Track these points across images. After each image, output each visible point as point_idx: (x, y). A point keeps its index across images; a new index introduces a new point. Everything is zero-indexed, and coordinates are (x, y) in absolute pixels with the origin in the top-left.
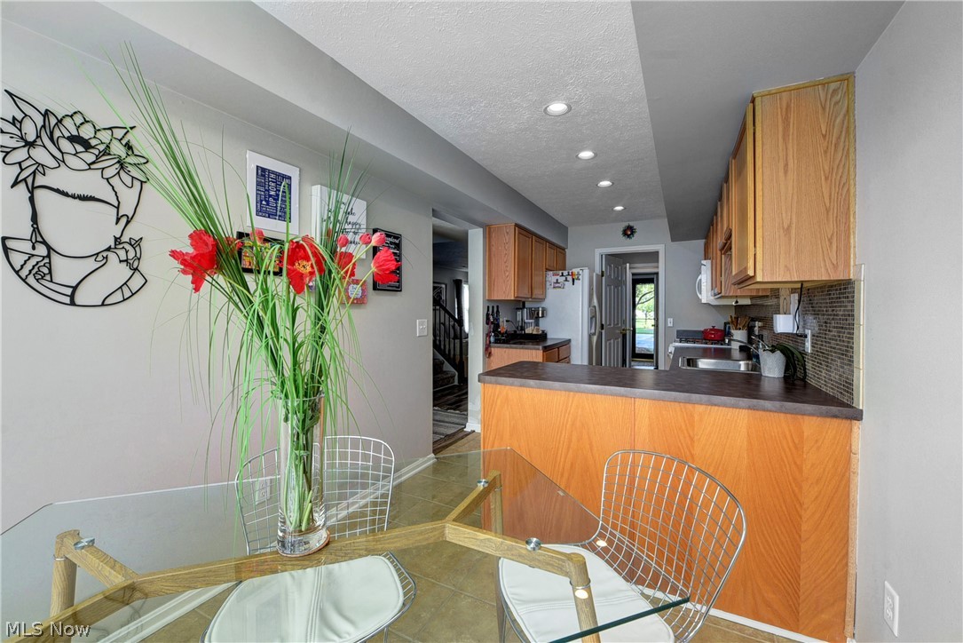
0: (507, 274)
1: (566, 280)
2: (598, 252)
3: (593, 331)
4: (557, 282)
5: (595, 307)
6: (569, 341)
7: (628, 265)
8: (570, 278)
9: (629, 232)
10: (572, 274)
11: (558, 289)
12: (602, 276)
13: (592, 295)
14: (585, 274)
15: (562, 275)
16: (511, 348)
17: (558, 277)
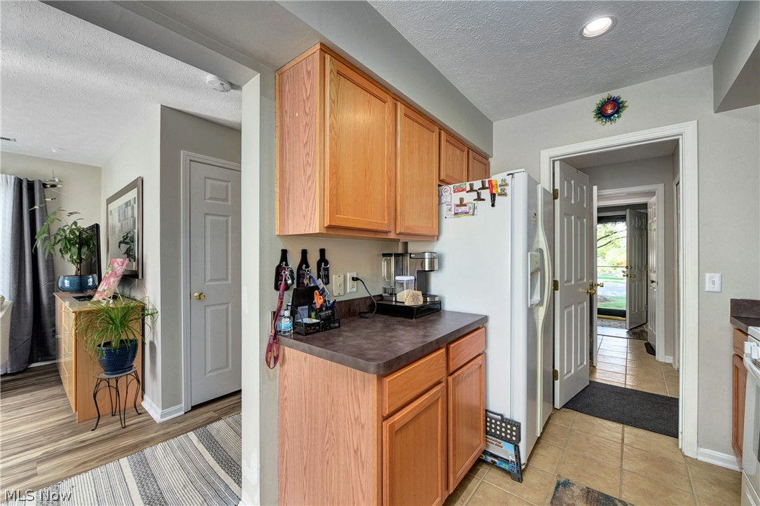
0: (309, 171)
1: (479, 199)
2: (546, 156)
3: (537, 298)
4: (462, 204)
5: (541, 251)
6: (485, 319)
7: (595, 188)
8: (486, 194)
9: (610, 110)
10: (491, 186)
11: (464, 218)
12: (555, 197)
13: (536, 226)
14: (519, 185)
15: (472, 190)
16: (312, 353)
17: (463, 194)
